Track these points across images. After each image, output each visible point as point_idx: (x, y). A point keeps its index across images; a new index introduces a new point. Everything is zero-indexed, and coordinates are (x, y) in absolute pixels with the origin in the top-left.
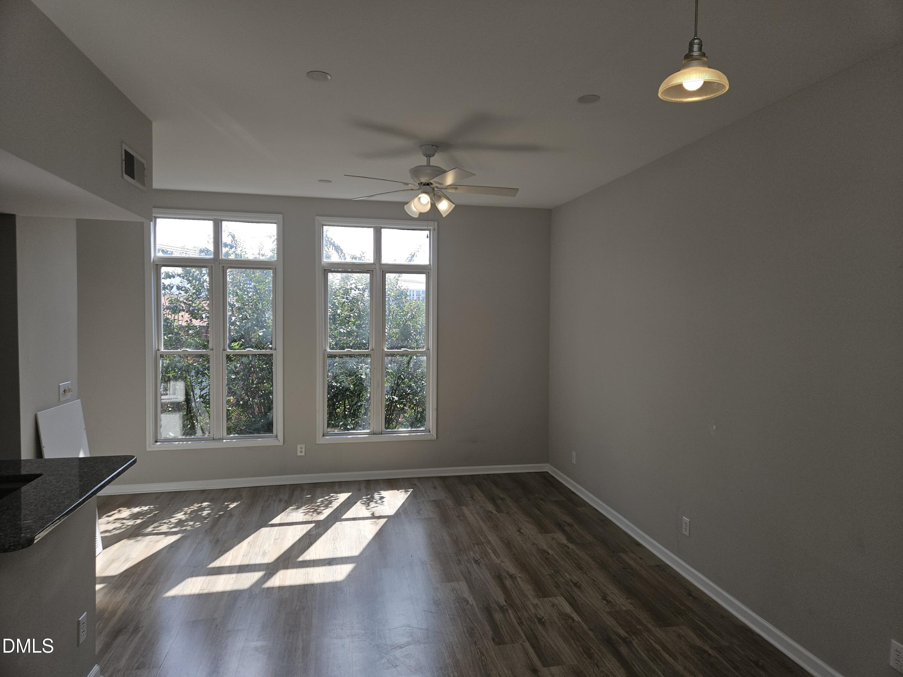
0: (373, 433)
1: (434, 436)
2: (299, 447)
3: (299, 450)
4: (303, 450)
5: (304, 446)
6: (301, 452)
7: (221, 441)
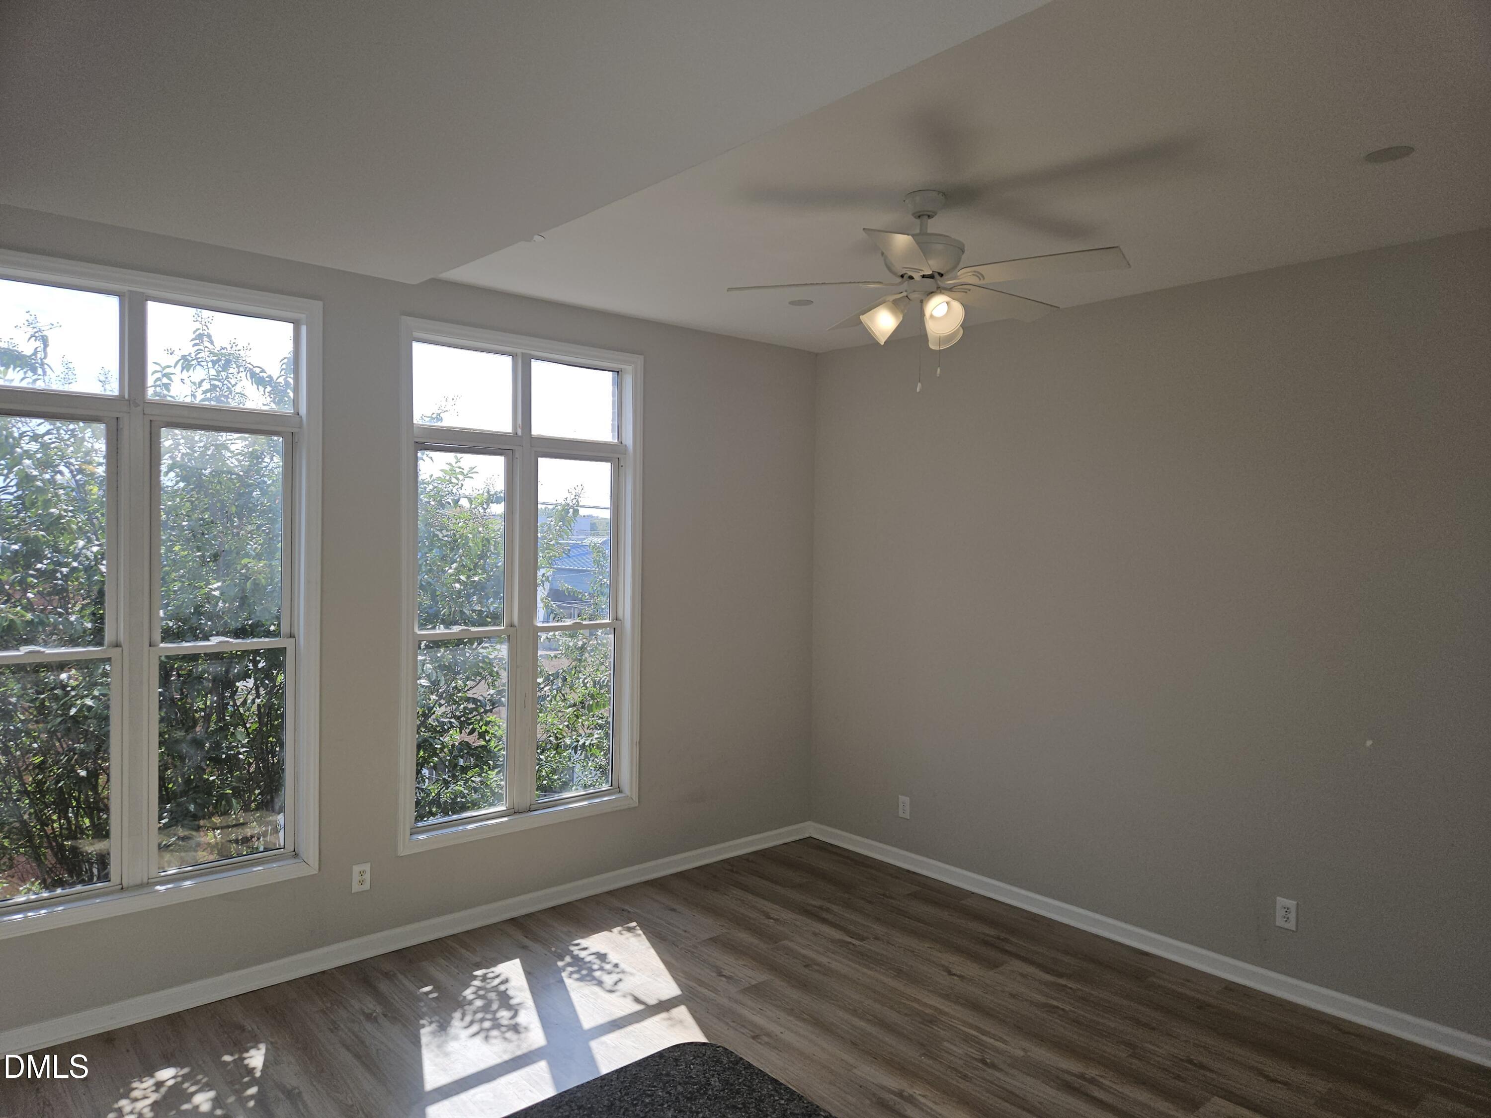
0: (513, 812)
1: (634, 799)
2: (356, 869)
3: (356, 877)
4: (367, 877)
5: (367, 867)
6: (361, 883)
7: (146, 890)
